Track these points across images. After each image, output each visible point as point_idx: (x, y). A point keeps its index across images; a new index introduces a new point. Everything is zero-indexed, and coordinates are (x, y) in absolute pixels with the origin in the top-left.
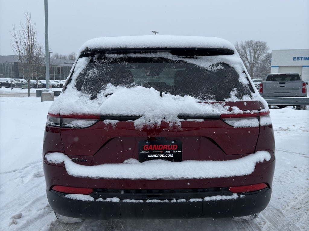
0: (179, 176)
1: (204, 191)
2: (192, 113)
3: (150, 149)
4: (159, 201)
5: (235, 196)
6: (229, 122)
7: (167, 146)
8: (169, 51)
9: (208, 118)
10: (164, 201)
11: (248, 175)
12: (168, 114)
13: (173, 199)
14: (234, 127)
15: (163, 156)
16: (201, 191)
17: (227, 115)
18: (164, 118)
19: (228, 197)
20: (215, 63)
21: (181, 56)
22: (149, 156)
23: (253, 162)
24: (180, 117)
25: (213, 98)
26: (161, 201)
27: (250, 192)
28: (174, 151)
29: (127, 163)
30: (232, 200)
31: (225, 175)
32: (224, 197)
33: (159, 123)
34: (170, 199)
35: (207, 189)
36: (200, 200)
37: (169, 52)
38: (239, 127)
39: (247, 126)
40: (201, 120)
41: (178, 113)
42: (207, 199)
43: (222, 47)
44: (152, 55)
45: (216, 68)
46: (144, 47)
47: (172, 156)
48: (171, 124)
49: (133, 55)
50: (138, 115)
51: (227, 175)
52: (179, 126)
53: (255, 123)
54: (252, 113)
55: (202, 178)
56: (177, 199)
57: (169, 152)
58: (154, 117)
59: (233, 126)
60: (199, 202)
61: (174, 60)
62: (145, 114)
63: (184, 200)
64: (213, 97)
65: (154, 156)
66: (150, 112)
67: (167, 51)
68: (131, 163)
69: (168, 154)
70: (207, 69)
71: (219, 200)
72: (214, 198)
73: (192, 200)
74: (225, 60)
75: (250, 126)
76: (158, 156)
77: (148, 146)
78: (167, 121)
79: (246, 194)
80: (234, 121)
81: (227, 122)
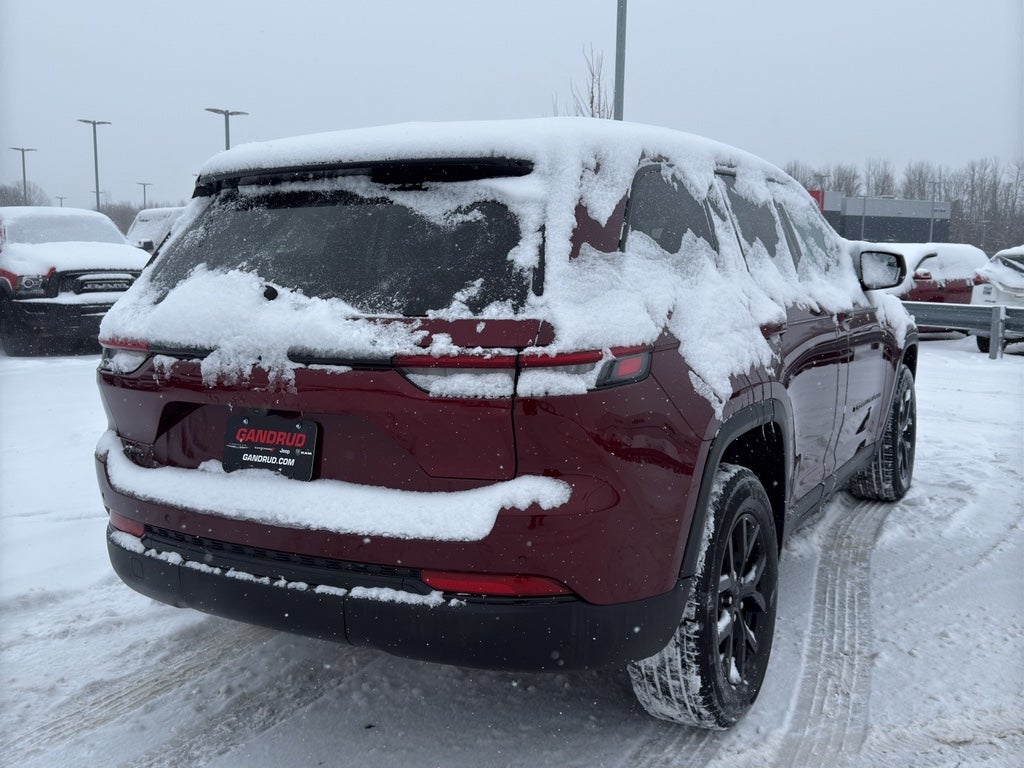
0: (291, 517)
1: (356, 570)
2: (319, 348)
3: (250, 440)
4: (250, 577)
5: (435, 598)
6: (418, 379)
7: (284, 434)
8: (366, 170)
9: (363, 364)
10: (260, 580)
11: (471, 542)
12: (265, 346)
13: (280, 579)
14: (431, 395)
15: (273, 460)
16: (347, 569)
17: (409, 357)
18: (260, 358)
19: (414, 599)
20: (466, 203)
21: (389, 186)
22: (246, 457)
23: (490, 506)
24: (293, 356)
25: (396, 308)
26: (255, 580)
27: (489, 596)
28: (298, 451)
29: (203, 470)
30: (423, 608)
31: (403, 532)
32: (402, 596)
33: (248, 371)
34: (274, 579)
35: (362, 566)
36: (340, 592)
37: (364, 175)
38: (444, 395)
39: (467, 393)
40: (343, 369)
41: (287, 346)
42: (358, 592)
43: (486, 153)
44: (323, 186)
45: (460, 218)
46: (293, 163)
47: (291, 462)
48: (272, 376)
49: (287, 188)
50: (207, 347)
51: (408, 532)
52: (290, 380)
53: (497, 387)
54: (488, 356)
55: (342, 532)
56: (289, 581)
57: (288, 452)
58: (237, 353)
59: (428, 392)
60: (335, 597)
61: (366, 196)
62: (220, 344)
63: (302, 586)
64: (400, 307)
65: (256, 458)
66: (228, 340)
67: (361, 171)
68: (210, 472)
69: (284, 456)
70: (433, 221)
71: (386, 600)
72: (373, 593)
73: (321, 589)
74: (501, 193)
75: (480, 393)
76: (264, 459)
77: (245, 430)
78: (265, 365)
79: (474, 597)
80: (430, 377)
81: (411, 377)
